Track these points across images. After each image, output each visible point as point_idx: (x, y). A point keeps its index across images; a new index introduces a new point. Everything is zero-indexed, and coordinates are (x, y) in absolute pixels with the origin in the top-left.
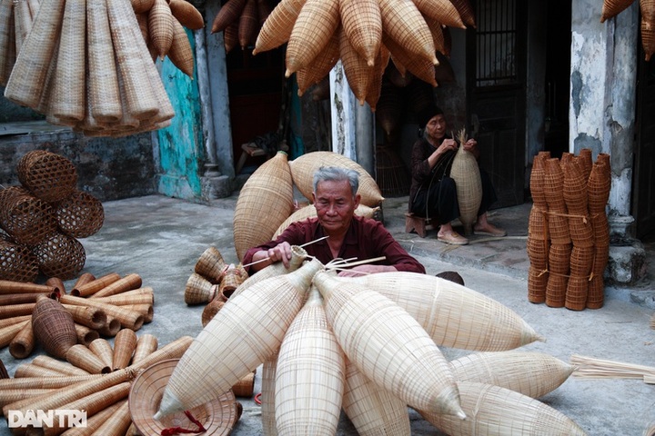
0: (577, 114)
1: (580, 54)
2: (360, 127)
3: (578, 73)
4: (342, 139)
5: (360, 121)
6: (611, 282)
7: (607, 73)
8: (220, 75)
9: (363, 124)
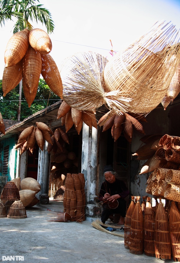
0: (83, 164)
1: (84, 147)
2: (44, 173)
3: (83, 152)
4: (39, 177)
5: (44, 172)
6: (88, 216)
7: (89, 152)
8: (24, 164)
9: (45, 173)
